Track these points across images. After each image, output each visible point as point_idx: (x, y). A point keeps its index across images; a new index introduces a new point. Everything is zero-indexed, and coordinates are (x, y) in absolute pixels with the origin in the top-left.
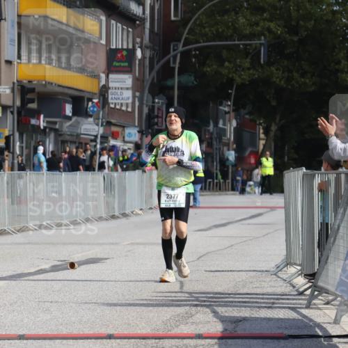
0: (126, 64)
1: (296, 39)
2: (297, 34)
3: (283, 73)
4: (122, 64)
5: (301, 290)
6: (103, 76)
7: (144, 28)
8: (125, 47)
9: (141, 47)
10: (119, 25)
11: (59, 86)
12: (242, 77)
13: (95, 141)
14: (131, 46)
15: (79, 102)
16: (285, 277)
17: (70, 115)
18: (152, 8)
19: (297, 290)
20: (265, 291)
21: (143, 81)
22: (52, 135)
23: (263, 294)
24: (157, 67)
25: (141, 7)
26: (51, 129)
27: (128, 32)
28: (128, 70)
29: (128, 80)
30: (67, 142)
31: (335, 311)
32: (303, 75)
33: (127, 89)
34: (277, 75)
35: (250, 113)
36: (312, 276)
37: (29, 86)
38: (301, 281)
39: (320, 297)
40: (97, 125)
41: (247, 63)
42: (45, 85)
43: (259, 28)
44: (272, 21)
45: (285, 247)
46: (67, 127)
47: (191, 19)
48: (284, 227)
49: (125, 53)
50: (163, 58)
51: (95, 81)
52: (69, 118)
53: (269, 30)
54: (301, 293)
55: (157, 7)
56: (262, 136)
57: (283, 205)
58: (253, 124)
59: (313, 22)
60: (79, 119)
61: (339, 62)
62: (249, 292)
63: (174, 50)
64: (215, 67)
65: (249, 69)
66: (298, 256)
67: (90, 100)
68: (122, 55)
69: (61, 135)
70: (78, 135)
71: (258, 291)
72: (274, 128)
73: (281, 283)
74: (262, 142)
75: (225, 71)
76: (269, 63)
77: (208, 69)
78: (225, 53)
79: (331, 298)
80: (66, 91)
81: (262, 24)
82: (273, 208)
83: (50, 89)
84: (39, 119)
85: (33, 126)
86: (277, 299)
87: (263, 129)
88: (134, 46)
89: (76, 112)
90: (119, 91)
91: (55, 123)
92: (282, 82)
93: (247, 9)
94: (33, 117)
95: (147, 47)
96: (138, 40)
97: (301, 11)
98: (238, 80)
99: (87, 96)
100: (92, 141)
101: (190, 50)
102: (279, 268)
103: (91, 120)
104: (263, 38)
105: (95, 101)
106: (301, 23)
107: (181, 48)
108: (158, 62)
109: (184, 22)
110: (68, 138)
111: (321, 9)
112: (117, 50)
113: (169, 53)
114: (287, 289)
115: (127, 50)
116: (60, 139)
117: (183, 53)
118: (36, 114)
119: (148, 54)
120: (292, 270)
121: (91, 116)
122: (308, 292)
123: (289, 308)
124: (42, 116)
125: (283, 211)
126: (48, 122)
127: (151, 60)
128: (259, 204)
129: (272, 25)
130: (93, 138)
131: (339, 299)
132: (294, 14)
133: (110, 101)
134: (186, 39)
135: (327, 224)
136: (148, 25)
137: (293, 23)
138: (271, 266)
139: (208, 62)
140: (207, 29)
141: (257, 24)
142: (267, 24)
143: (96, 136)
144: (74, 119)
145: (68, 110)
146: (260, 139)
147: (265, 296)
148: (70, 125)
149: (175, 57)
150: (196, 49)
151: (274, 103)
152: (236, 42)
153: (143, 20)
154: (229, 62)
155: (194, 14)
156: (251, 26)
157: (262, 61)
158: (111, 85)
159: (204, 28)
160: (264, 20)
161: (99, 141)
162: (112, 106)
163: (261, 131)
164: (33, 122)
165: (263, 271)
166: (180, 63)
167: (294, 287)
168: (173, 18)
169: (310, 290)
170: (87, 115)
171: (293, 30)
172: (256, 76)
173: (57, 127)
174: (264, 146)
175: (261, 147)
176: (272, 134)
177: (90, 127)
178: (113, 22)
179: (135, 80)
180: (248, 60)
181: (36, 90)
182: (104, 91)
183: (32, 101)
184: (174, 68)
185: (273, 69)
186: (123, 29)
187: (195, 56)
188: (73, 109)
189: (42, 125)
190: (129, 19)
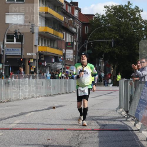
0: (71, 47)
1: (123, 39)
2: (123, 38)
3: (119, 49)
4: (70, 47)
5: (124, 116)
6: (64, 50)
7: (77, 36)
8: (71, 41)
9: (76, 42)
10: (69, 35)
11: (51, 53)
12: (106, 51)
13: (61, 70)
14: (72, 41)
15: (57, 58)
16: (119, 112)
17: (54, 62)
18: (79, 30)
19: (123, 116)
20: (113, 116)
21: (76, 52)
22: (48, 68)
23: (112, 117)
24: (80, 48)
25: (76, 30)
26: (48, 66)
27: (72, 37)
28: (72, 48)
29: (71, 51)
30: (53, 70)
31: (134, 122)
32: (125, 50)
33: (71, 54)
34: (117, 51)
35: (108, 62)
36: (127, 112)
37: (41, 53)
38: (124, 113)
39: (130, 118)
40: (62, 65)
41: (108, 47)
42: (46, 53)
43: (111, 36)
44: (115, 34)
45: (119, 103)
46: (53, 65)
47: (91, 33)
48: (119, 96)
49: (71, 43)
50: (82, 45)
51: (62, 51)
52: (54, 63)
53: (114, 37)
54: (124, 117)
55: (80, 30)
56: (112, 69)
57: (118, 90)
58: (110, 65)
59: (128, 35)
60: (57, 63)
61: (136, 47)
62: (108, 116)
63: (86, 42)
64: (98, 48)
65: (108, 48)
66: (123, 106)
67: (60, 57)
68: (70, 44)
69: (51, 68)
70: (56, 68)
71: (111, 116)
72: (116, 66)
73: (118, 114)
74: (112, 71)
75: (101, 49)
76: (114, 47)
77: (96, 48)
78: (101, 44)
79: (133, 118)
80: (53, 54)
81: (112, 35)
82: (115, 91)
83: (48, 54)
84: (44, 63)
85: (43, 65)
86: (117, 119)
87: (113, 66)
88: (73, 41)
89: (56, 61)
90: (69, 55)
91: (49, 64)
92: (118, 52)
93: (108, 30)
94: (43, 62)
95: (77, 42)
96: (75, 39)
97: (124, 31)
98: (105, 52)
99: (59, 56)
100: (60, 70)
101: (90, 43)
102: (117, 109)
103: (60, 63)
104: (112, 39)
105: (62, 58)
106: (124, 35)
107: (88, 42)
108: (81, 46)
109: (89, 34)
110: (53, 69)
111: (130, 30)
112: (68, 42)
113: (84, 43)
114: (120, 116)
115: (71, 42)
116: (51, 69)
117: (88, 43)
118: (43, 61)
119: (78, 43)
120: (121, 110)
121: (60, 62)
122: (126, 117)
123: (120, 121)
124: (45, 62)
125: (118, 92)
126: (47, 64)
127: (79, 45)
128: (111, 90)
129: (115, 35)
130: (61, 69)
131: (136, 119)
132: (122, 32)
133: (66, 58)
134: (89, 39)
135: (132, 96)
136: (78, 35)
137: (122, 35)
138: (115, 108)
139: (96, 46)
140: (96, 36)
141: (111, 35)
142: (114, 35)
143: (62, 68)
144: (55, 63)
145: (53, 60)
146: (111, 70)
147: (113, 118)
148: (54, 65)
149: (86, 45)
150: (92, 42)
151: (116, 59)
152: (105, 40)
153: (76, 33)
154: (102, 46)
155: (92, 32)
156: (109, 35)
157: (112, 46)
158: (66, 53)
159: (95, 36)
160: (113, 34)
161: (62, 70)
162: (67, 59)
163: (112, 67)
164: (43, 64)
165: (112, 110)
166: (87, 46)
167: (122, 115)
168: (85, 33)
169: (126, 116)
170: (59, 62)
171: (122, 37)
172: (110, 51)
173: (50, 65)
174: (113, 72)
175: (112, 72)
176: (115, 68)
177: (60, 66)
178: (67, 34)
179: (74, 51)
180: (108, 46)
181: (44, 54)
182: (64, 55)
183: (42, 58)
184: (85, 48)
185: (116, 48)
186: (70, 36)
187: (92, 44)
188: (55, 60)
189: (45, 65)
190: (72, 33)
